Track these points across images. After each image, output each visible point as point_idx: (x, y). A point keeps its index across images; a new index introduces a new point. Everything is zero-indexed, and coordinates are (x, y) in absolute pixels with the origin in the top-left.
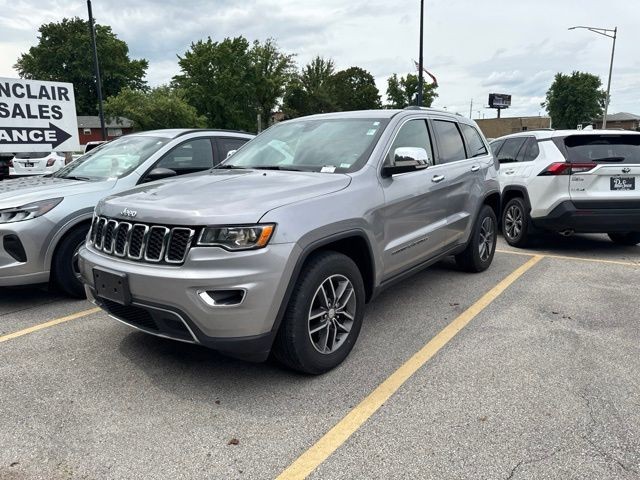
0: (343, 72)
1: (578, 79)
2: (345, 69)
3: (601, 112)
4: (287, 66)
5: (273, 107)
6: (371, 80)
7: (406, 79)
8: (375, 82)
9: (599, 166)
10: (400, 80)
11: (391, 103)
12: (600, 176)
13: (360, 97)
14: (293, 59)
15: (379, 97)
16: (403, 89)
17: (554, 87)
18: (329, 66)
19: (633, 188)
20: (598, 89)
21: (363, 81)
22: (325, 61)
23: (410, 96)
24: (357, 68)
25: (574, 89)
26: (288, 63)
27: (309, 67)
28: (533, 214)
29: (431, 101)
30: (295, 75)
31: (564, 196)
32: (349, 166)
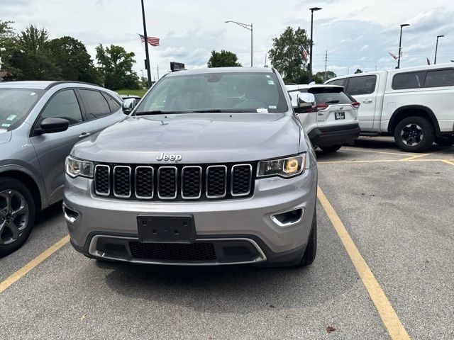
0: (57, 40)
1: (225, 55)
2: (59, 38)
4: (5, 32)
6: (83, 48)
7: (110, 49)
8: (87, 49)
9: (330, 106)
10: (105, 49)
12: (331, 112)
13: (75, 60)
14: (9, 25)
15: (92, 61)
16: (109, 56)
17: (211, 59)
18: (43, 34)
19: (344, 118)
20: (236, 61)
21: (75, 47)
22: (38, 29)
23: (115, 61)
24: (69, 37)
25: (223, 61)
26: (4, 29)
27: (24, 34)
29: (131, 65)
30: (14, 39)
31: (314, 125)
32: (275, 107)
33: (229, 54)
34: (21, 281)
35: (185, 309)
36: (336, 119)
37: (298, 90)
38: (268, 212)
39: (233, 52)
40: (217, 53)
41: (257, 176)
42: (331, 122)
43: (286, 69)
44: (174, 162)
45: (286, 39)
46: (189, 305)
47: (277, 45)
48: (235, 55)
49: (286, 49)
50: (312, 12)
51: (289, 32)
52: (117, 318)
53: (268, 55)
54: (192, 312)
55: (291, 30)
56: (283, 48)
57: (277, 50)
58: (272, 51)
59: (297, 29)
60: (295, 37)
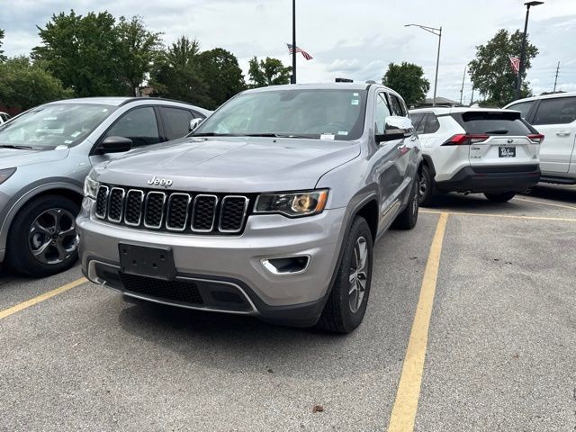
0: (208, 52)
1: (406, 68)
2: (210, 50)
3: (424, 97)
4: (155, 44)
5: (141, 82)
6: (235, 61)
7: (265, 62)
8: (238, 62)
9: (491, 137)
10: (260, 63)
11: (253, 82)
12: (492, 146)
13: (225, 76)
14: (160, 37)
15: (243, 77)
16: (263, 70)
17: (388, 74)
18: (194, 46)
19: (514, 156)
20: (421, 78)
21: (226, 60)
22: (190, 41)
23: (270, 77)
24: (221, 49)
25: (403, 77)
26: (155, 41)
27: (174, 45)
28: (437, 178)
30: (163, 52)
31: (465, 162)
32: (346, 133)
33: (412, 67)
34: (46, 301)
35: (175, 355)
36: (500, 156)
37: (450, 114)
38: (259, 254)
39: (418, 65)
40: (396, 66)
41: (255, 211)
42: (492, 159)
43: (492, 87)
44: (163, 188)
45: (496, 47)
46: (183, 352)
47: (481, 54)
48: (420, 69)
49: (495, 60)
50: (528, 8)
51: (502, 36)
52: (106, 351)
53: (468, 69)
54: (181, 360)
55: (505, 34)
56: (491, 58)
57: (481, 61)
58: (474, 63)
59: (514, 33)
60: (511, 43)
